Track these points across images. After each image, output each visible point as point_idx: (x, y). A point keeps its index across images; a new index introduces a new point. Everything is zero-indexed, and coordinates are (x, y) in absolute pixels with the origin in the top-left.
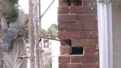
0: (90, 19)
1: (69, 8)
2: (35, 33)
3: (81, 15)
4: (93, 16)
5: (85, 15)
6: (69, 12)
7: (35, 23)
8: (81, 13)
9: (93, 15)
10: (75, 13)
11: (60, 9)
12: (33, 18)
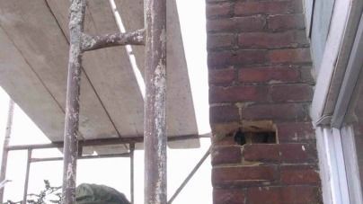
0: (301, 177)
1: (242, 149)
2: (159, 153)
3: (275, 166)
4: (308, 167)
5: (284, 164)
6: (243, 159)
7: (160, 131)
8: (276, 161)
9: (306, 164)
10: (259, 160)
11: (217, 153)
12: (154, 118)
